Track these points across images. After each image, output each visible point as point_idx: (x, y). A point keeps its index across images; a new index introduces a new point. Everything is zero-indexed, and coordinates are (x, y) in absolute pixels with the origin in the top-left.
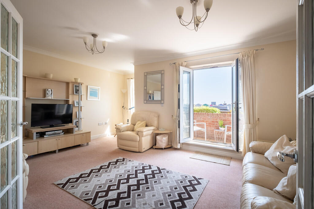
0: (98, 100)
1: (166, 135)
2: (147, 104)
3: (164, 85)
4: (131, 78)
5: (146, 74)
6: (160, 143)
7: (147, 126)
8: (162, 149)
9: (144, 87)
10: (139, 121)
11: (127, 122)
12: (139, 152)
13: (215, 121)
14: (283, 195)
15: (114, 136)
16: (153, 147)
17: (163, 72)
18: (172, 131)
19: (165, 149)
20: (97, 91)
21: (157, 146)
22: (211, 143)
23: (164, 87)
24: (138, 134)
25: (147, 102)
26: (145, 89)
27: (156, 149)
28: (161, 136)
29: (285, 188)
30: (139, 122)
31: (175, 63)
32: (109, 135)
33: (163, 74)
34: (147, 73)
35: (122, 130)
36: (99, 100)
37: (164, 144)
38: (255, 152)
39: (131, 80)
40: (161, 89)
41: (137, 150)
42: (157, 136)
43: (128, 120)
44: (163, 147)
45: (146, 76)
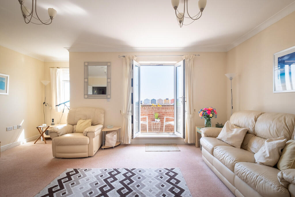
0: (5, 94)
1: (115, 133)
2: (88, 99)
3: (110, 79)
4: (57, 68)
5: (86, 64)
6: (111, 142)
7: (92, 125)
8: (112, 148)
9: (85, 79)
10: (80, 119)
11: (52, 123)
12: (89, 157)
13: (151, 113)
14: (267, 164)
15: (35, 143)
16: (102, 147)
17: (109, 64)
18: (120, 128)
19: (115, 147)
20: (4, 81)
21: (106, 145)
22: (157, 134)
23: (111, 81)
24: (86, 136)
25: (89, 97)
26: (86, 82)
27: (105, 149)
28: (110, 134)
29: (268, 159)
30: (81, 121)
31: (124, 57)
32: (23, 143)
33: (110, 66)
34: (88, 62)
35: (61, 134)
36: (8, 94)
37: (114, 142)
38: (208, 137)
39: (58, 69)
40: (107, 83)
41: (86, 155)
42: (106, 134)
43: (53, 119)
44: (114, 145)
45: (86, 66)
